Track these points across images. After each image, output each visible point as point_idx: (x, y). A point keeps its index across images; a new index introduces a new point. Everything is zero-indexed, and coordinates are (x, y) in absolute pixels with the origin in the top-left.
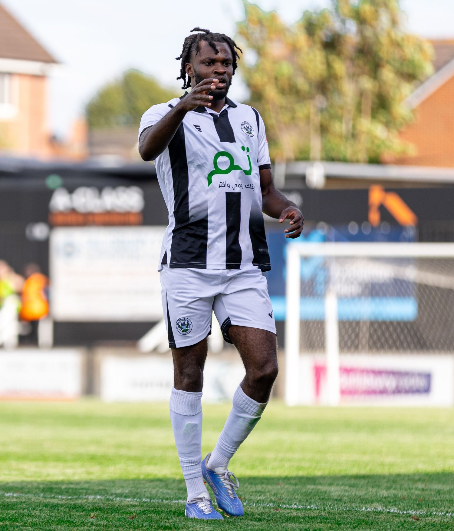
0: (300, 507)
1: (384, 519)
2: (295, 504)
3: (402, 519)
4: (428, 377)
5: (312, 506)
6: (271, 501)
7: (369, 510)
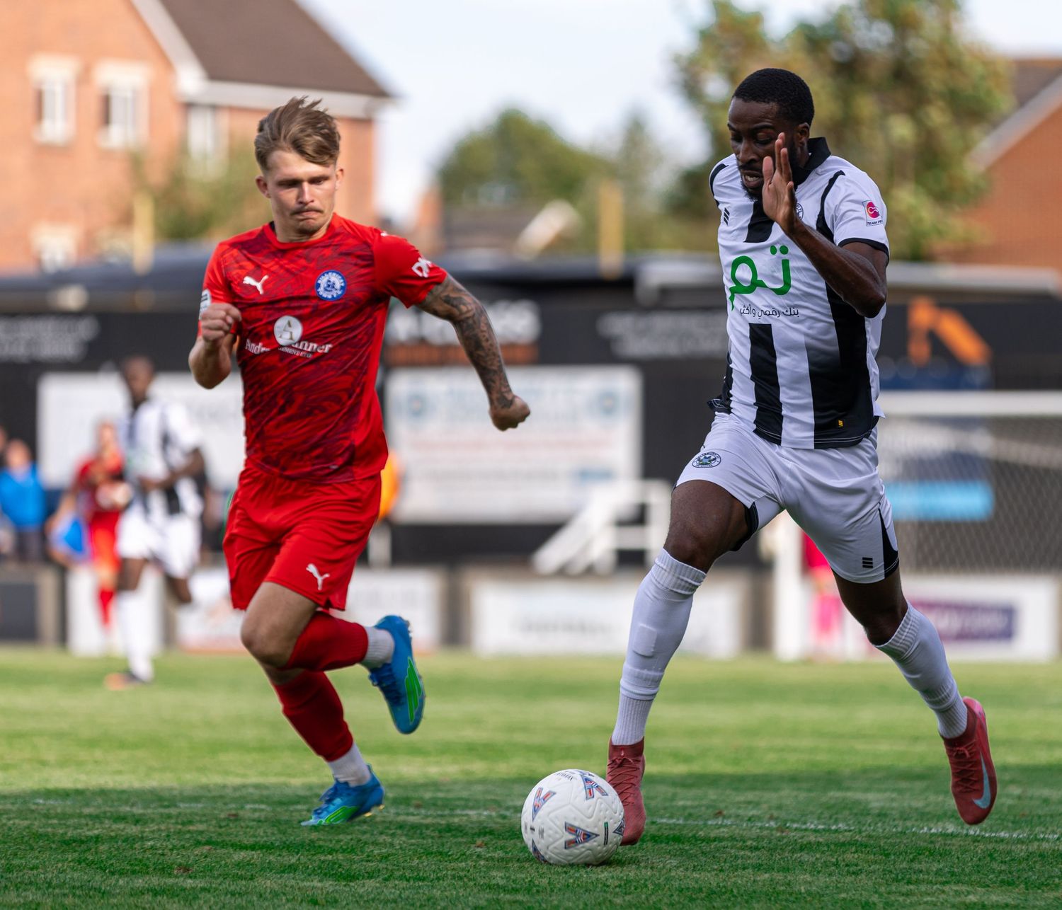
0: (821, 827)
1: (960, 846)
2: (812, 823)
3: (990, 846)
4: (1009, 613)
5: (840, 825)
6: (771, 818)
7: (933, 831)
